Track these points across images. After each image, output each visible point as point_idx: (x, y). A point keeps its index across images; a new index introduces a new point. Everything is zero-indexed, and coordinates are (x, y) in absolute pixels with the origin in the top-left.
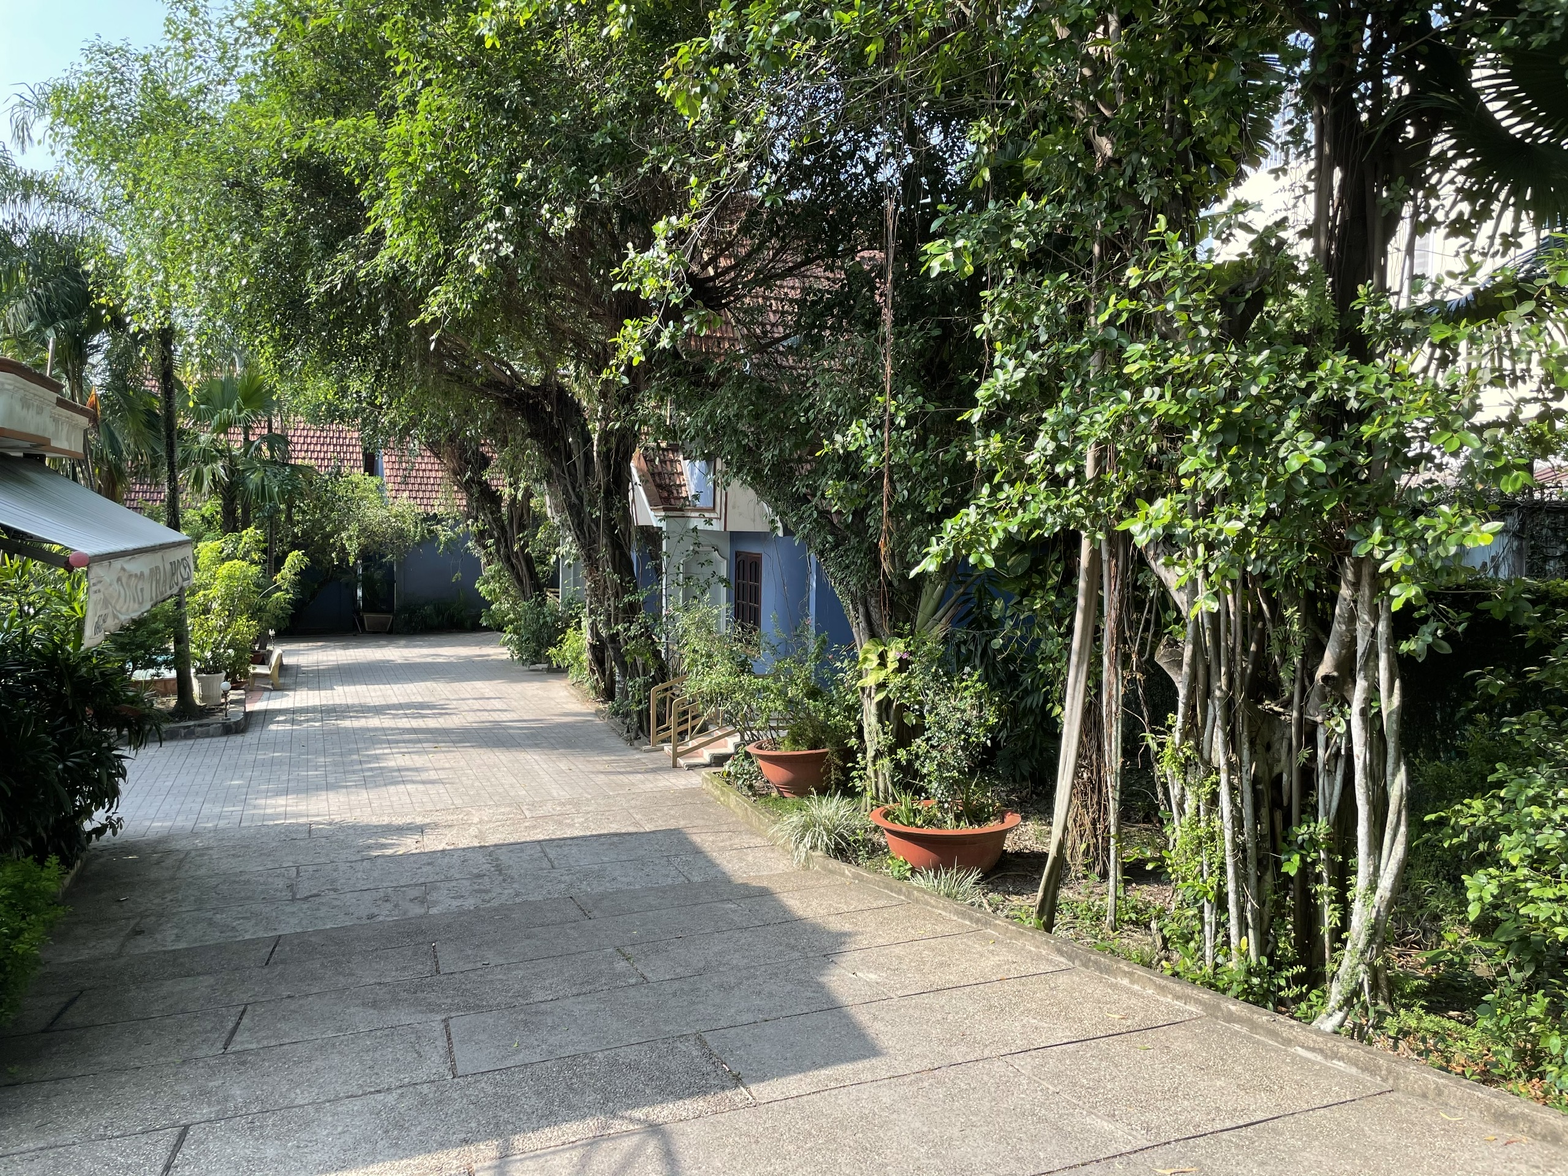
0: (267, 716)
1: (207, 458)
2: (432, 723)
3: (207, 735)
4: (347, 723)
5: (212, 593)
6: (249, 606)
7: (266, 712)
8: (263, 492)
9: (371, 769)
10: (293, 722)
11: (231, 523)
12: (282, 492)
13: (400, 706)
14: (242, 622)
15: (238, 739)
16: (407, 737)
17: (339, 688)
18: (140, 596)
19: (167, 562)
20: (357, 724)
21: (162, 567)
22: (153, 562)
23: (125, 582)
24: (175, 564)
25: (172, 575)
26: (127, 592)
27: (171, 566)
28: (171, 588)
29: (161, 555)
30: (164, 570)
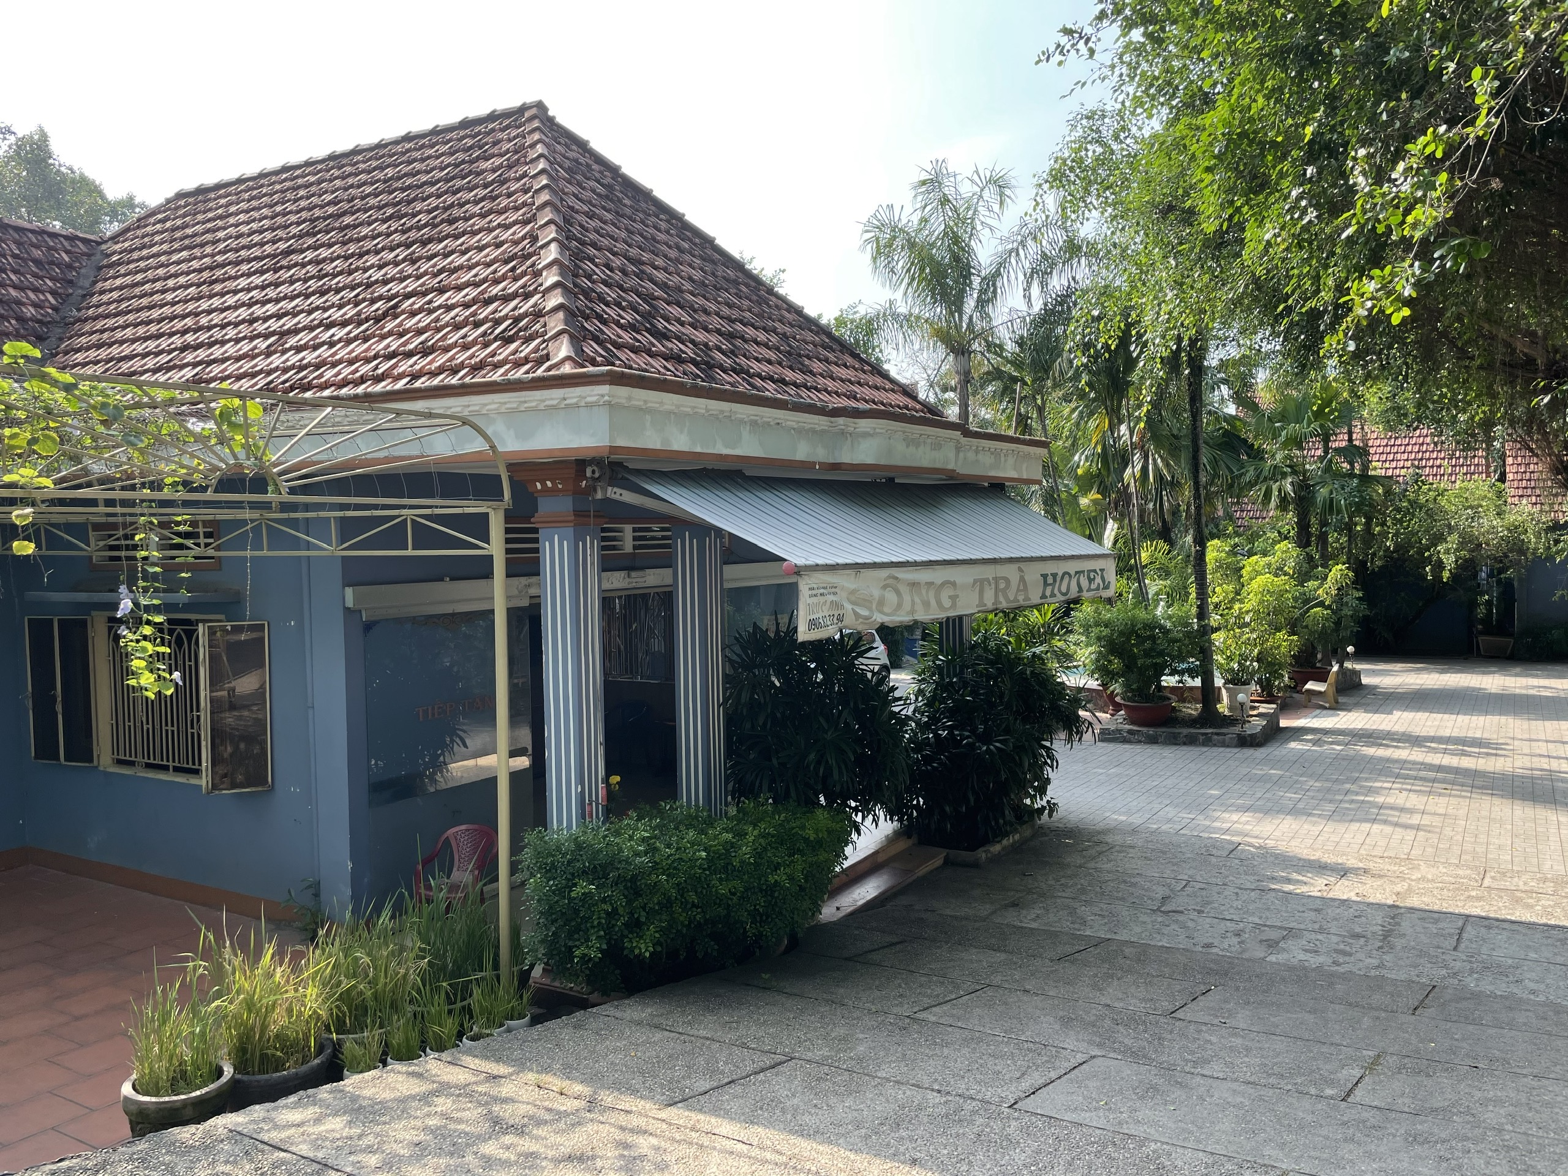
0: (1297, 733)
1: (1277, 473)
2: (1467, 763)
3: (1224, 745)
4: (1371, 751)
6: (1288, 621)
7: (1299, 730)
9: (1352, 801)
10: (1315, 743)
11: (1304, 538)
13: (1448, 740)
16: (1423, 774)
17: (1397, 714)
18: (947, 603)
19: (1033, 574)
20: (1381, 752)
21: (1014, 578)
22: (989, 572)
23: (903, 588)
24: (1054, 575)
25: (1046, 584)
26: (907, 598)
27: (1045, 576)
28: (1043, 596)
29: (1014, 567)
30: (1022, 579)
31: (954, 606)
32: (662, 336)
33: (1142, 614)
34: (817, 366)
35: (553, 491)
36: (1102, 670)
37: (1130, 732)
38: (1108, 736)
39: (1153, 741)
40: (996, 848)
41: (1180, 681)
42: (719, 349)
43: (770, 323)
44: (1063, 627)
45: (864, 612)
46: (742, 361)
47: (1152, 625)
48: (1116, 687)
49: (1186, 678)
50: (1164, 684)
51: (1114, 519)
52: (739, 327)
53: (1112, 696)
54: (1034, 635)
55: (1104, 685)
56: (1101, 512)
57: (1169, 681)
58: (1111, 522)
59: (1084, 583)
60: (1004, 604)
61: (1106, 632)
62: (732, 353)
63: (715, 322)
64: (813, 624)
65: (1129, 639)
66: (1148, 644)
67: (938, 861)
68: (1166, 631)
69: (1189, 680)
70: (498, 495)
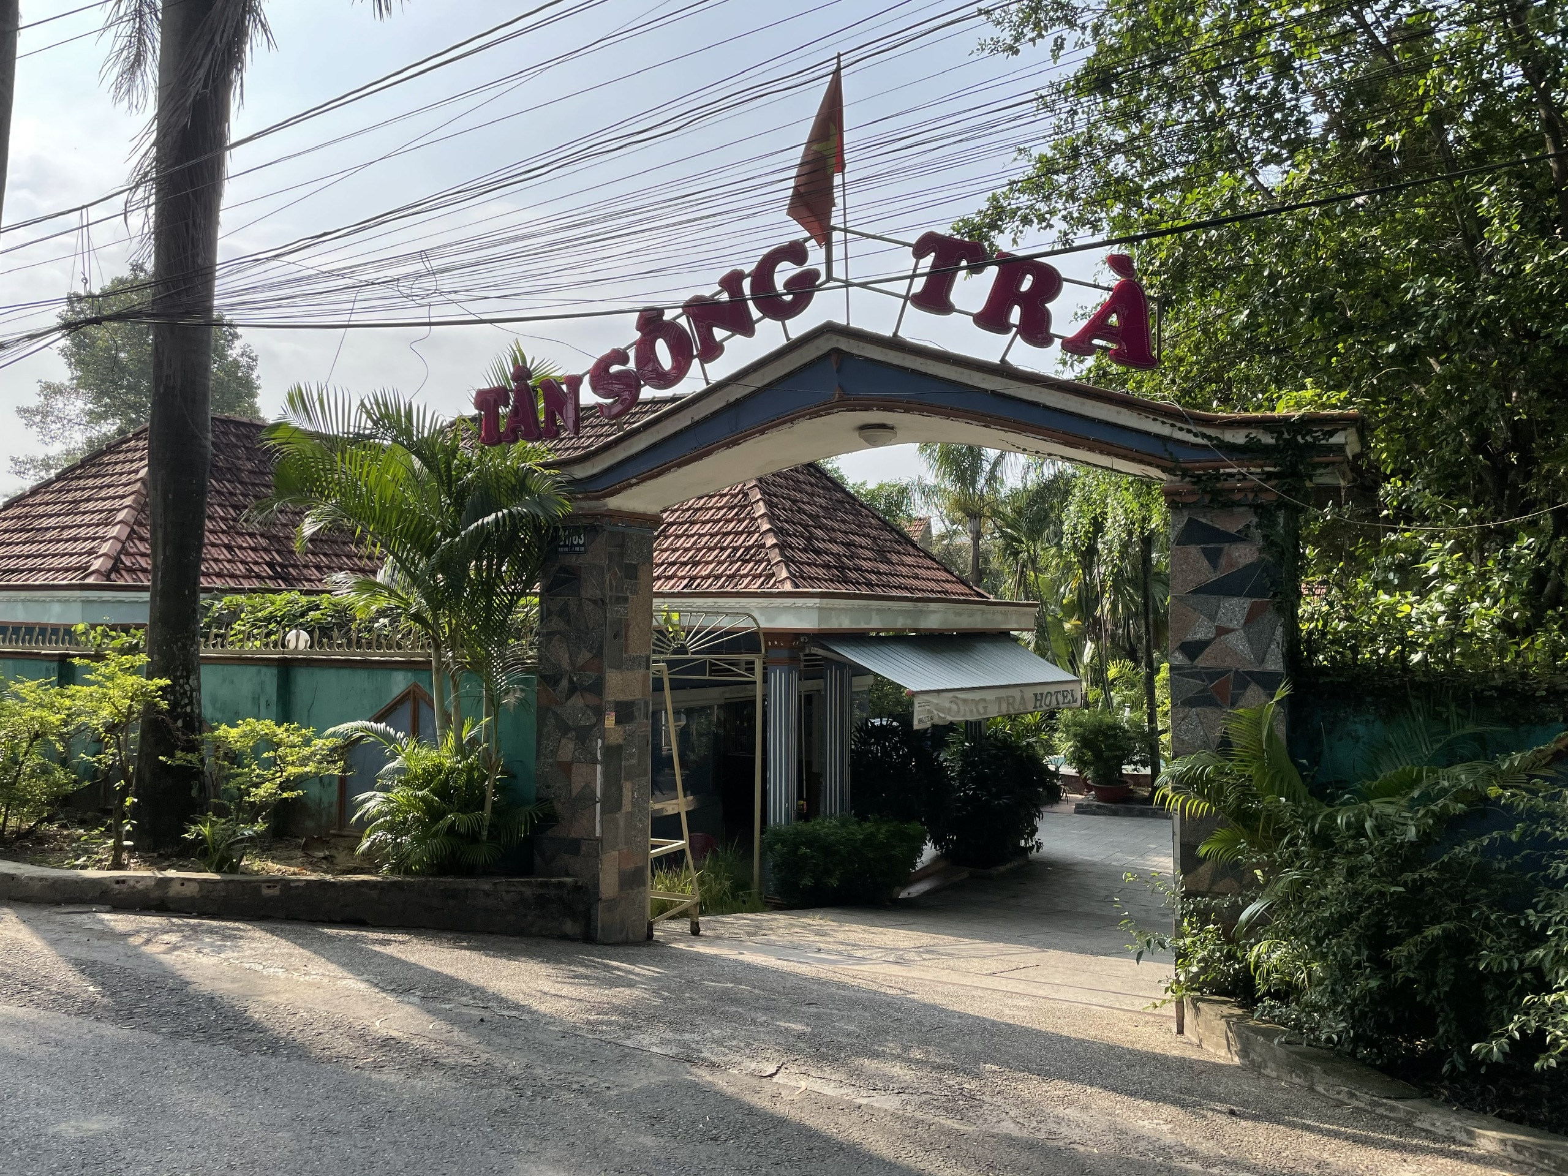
18: (982, 710)
19: (1029, 693)
21: (1018, 696)
22: (1003, 693)
23: (960, 703)
24: (1042, 694)
25: (1036, 700)
26: (962, 708)
27: (1036, 695)
28: (1035, 707)
29: (1018, 689)
30: (1022, 698)
31: (985, 713)
32: (818, 552)
33: (1108, 719)
34: (894, 558)
35: (779, 646)
36: (1077, 759)
37: (1098, 807)
38: (1081, 809)
39: (1115, 813)
40: (1002, 869)
41: (1135, 770)
42: (845, 556)
43: (866, 530)
44: (1047, 726)
45: (942, 715)
46: (857, 562)
47: (1115, 727)
48: (1089, 774)
49: (1139, 767)
50: (1124, 772)
51: (1092, 640)
52: (852, 537)
53: (1086, 779)
54: (1028, 730)
55: (1080, 772)
56: (1081, 634)
57: (1128, 769)
58: (1089, 644)
59: (1060, 698)
60: (1012, 711)
61: (1080, 730)
62: (851, 558)
63: (840, 536)
64: (920, 721)
65: (1097, 737)
66: (1111, 741)
67: (965, 875)
68: (1125, 732)
69: (1142, 768)
70: (759, 651)
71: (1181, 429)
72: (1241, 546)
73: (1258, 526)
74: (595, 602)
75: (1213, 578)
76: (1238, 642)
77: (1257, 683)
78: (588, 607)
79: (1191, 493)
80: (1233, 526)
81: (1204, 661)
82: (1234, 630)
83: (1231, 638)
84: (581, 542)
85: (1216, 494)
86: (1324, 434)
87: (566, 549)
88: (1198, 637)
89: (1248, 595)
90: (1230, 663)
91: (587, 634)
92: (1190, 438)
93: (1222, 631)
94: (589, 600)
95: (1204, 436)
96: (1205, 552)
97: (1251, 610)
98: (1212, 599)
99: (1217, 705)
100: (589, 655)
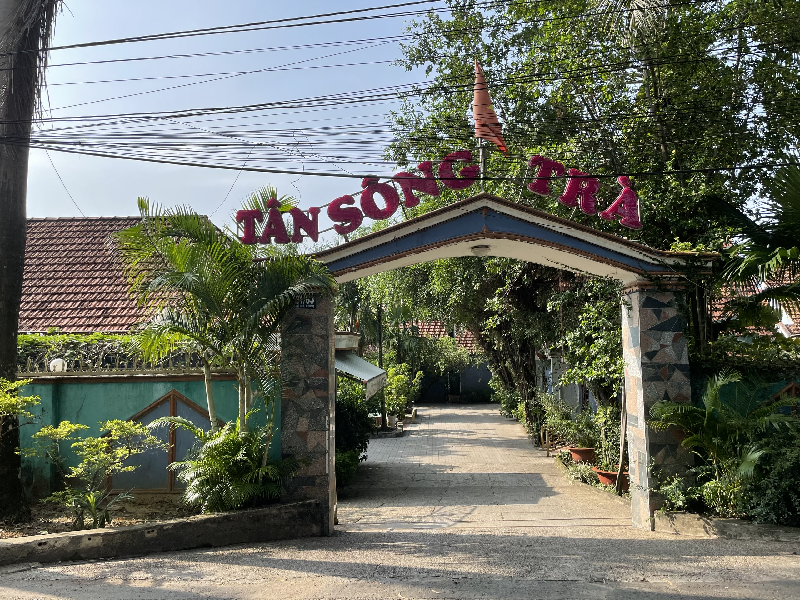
0: (410, 432)
1: (391, 337)
2: (465, 437)
3: (391, 437)
5: (393, 387)
6: (404, 391)
7: (410, 431)
8: (409, 347)
9: (443, 450)
10: (418, 434)
11: (399, 360)
12: (416, 348)
13: (456, 431)
14: (402, 397)
15: (400, 439)
16: (455, 441)
17: (436, 424)
20: (439, 436)
41: (375, 415)
69: (378, 414)
71: (647, 257)
72: (669, 309)
73: (676, 300)
74: (322, 337)
75: (658, 323)
76: (670, 351)
77: (679, 369)
78: (317, 340)
79: (650, 285)
80: (666, 301)
81: (655, 361)
82: (668, 346)
83: (667, 349)
84: (312, 303)
85: (660, 286)
86: (705, 261)
87: (301, 306)
88: (653, 349)
89: (673, 331)
90: (667, 360)
91: (316, 355)
92: (651, 261)
93: (663, 346)
94: (318, 335)
95: (657, 260)
96: (655, 312)
97: (675, 337)
98: (658, 333)
99: (662, 380)
100: (318, 368)
